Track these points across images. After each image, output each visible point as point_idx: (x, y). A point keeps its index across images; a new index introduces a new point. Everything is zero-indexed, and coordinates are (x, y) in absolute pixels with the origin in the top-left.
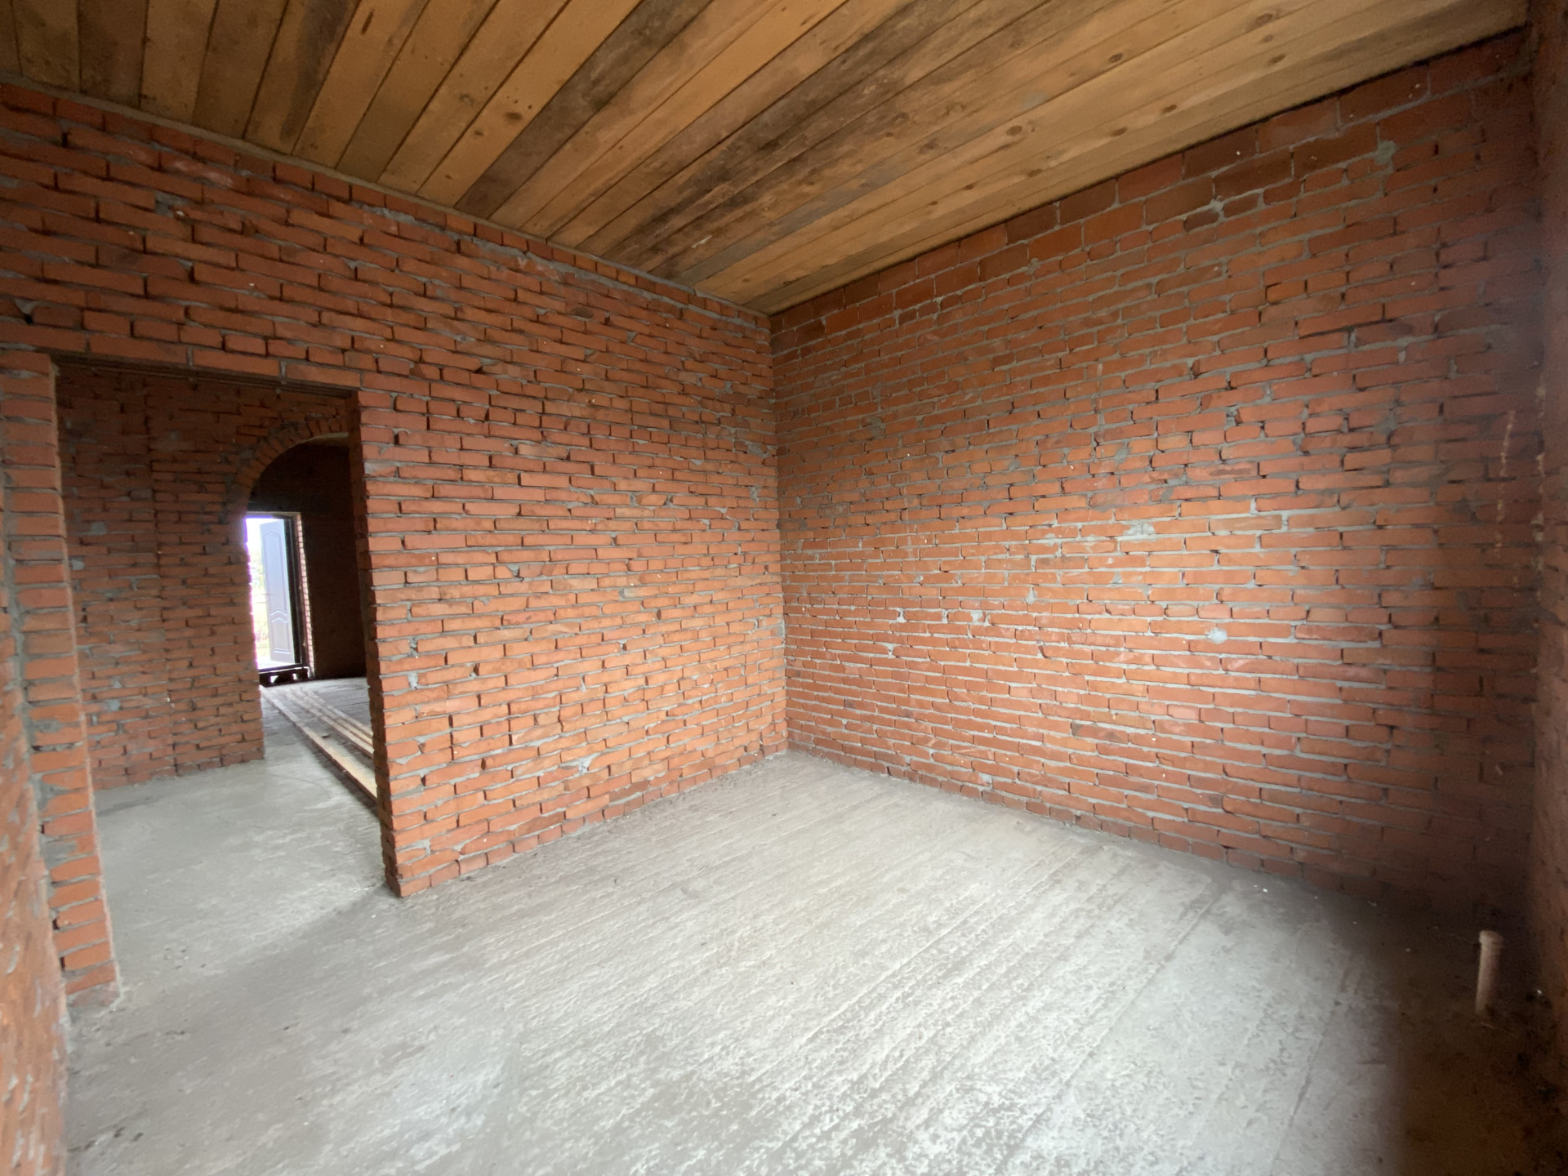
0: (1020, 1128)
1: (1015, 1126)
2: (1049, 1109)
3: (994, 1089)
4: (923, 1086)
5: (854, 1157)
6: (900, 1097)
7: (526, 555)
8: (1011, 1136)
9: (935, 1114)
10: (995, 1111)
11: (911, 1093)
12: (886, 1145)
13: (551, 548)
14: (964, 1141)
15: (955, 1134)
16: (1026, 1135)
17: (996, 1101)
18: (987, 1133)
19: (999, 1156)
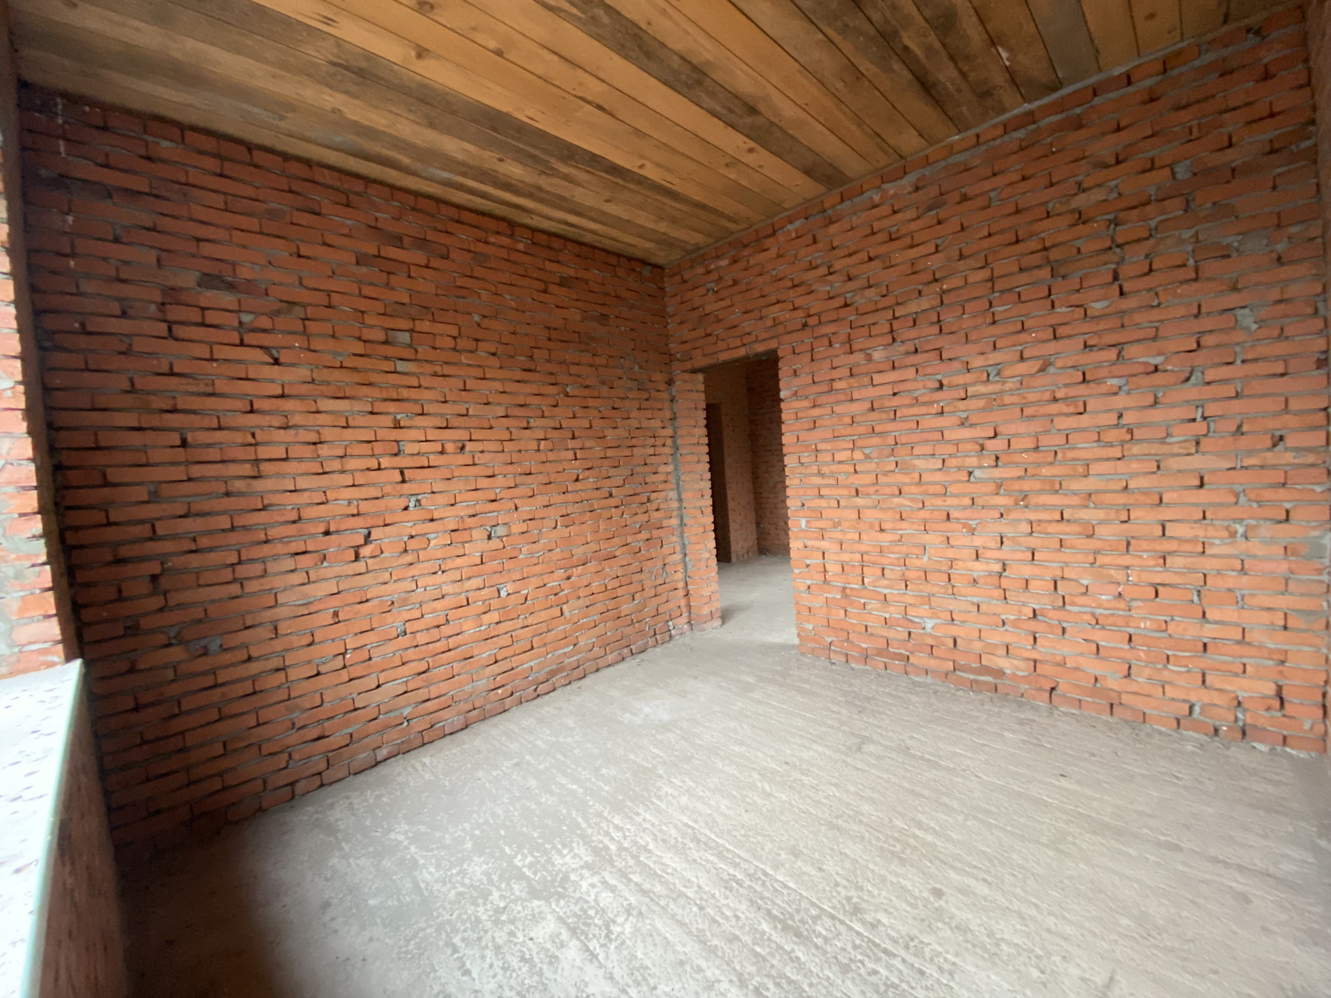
0: (590, 940)
1: (591, 936)
2: (601, 966)
3: (628, 928)
4: (636, 884)
5: (591, 846)
6: (629, 870)
7: (876, 440)
8: (583, 932)
9: (613, 889)
10: (607, 927)
11: (631, 876)
12: (593, 861)
13: (897, 434)
14: (587, 902)
15: (593, 897)
16: (582, 941)
17: (616, 929)
18: (590, 917)
19: (570, 920)
